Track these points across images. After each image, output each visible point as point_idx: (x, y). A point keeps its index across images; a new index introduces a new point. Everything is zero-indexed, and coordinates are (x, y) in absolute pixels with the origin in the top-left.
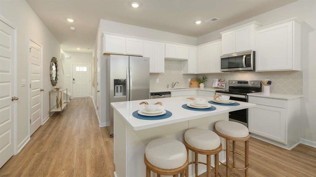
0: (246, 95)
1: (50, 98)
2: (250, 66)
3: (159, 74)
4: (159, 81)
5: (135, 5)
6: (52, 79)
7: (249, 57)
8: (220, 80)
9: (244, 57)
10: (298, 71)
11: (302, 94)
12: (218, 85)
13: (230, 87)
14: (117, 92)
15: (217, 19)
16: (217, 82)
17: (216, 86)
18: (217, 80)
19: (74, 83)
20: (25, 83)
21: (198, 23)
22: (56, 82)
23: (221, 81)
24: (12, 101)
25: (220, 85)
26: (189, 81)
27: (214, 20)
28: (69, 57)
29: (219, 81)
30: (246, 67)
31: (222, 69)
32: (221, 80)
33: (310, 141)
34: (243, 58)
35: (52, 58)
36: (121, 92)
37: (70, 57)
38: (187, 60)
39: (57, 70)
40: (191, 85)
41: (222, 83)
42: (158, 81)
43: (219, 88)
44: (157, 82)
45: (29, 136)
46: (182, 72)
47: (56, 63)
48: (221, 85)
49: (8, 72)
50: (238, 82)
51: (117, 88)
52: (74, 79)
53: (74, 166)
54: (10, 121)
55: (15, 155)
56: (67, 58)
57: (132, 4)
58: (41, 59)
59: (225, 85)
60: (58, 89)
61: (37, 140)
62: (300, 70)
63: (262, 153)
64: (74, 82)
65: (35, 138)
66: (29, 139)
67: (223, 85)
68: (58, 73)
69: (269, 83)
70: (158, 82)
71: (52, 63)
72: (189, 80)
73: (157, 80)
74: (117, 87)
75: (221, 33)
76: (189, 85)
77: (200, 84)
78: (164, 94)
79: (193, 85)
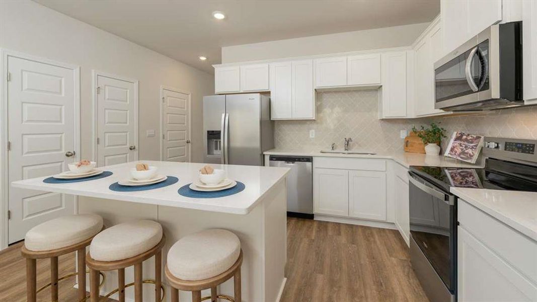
5: (219, 16)
8: (462, 135)
12: (452, 149)
13: (489, 161)
18: (455, 134)
20: (153, 134)
23: (466, 140)
24: (129, 150)
25: (459, 151)
26: (404, 138)
31: (438, 103)
32: (464, 137)
40: (407, 146)
41: (466, 147)
42: (314, 135)
44: (311, 136)
46: (378, 114)
48: (463, 153)
49: (125, 123)
50: (506, 144)
58: (187, 108)
59: (476, 154)
67: (470, 151)
70: (313, 137)
73: (311, 131)
74: (216, 143)
76: (402, 145)
77: (426, 144)
78: (297, 160)
79: (412, 146)
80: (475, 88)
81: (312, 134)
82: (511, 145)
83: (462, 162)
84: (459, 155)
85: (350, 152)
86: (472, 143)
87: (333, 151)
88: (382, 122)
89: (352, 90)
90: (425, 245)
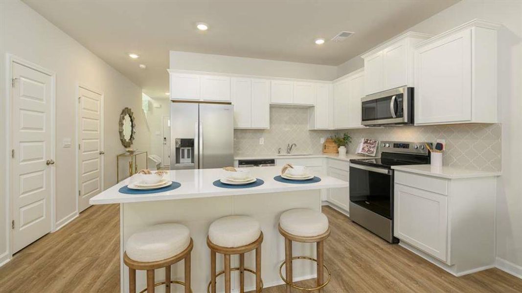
0: (389, 168)
1: (118, 164)
2: (402, 116)
3: (264, 130)
4: (264, 142)
6: (122, 138)
7: (401, 99)
8: (367, 140)
9: (394, 98)
10: (493, 124)
11: (500, 170)
12: (363, 149)
13: (383, 154)
14: (183, 157)
15: (350, 34)
16: (362, 143)
17: (360, 152)
18: (363, 141)
19: (165, 144)
20: (70, 144)
21: (320, 42)
22: (129, 143)
23: (370, 143)
24: (46, 165)
25: (367, 150)
26: (323, 143)
27: (344, 35)
28: (159, 106)
29: (366, 142)
30: (396, 118)
31: (364, 122)
32: (369, 141)
33: (512, 264)
34: (390, 102)
35: (124, 108)
36: (188, 157)
37: (161, 106)
38: (314, 106)
39: (134, 125)
40: (325, 148)
41: (370, 147)
43: (364, 155)
44: (260, 143)
45: (77, 211)
46: (308, 127)
47: (131, 115)
48: (369, 150)
49: (42, 129)
50: (394, 144)
51: (182, 153)
52: (165, 138)
53: (101, 254)
54: (43, 189)
55: (52, 232)
56: (156, 107)
57: (197, 25)
58: (100, 111)
59: (375, 151)
60: (132, 152)
61: (85, 218)
62: (496, 122)
63: (393, 275)
64: (165, 142)
65: (85, 215)
66: (77, 216)
67: (372, 149)
68: (134, 130)
69: (439, 147)
70: (263, 144)
71: (122, 116)
72: (322, 141)
73: (261, 139)
74: (183, 151)
75: (362, 57)
76: (321, 149)
77: (339, 147)
78: (263, 162)
79: (328, 148)
80: (394, 116)
81: (262, 141)
82: (397, 145)
83: (368, 156)
84: (367, 152)
85: (281, 155)
86: (373, 144)
87: (279, 155)
88: (310, 132)
89: (292, 107)
90: (367, 203)
